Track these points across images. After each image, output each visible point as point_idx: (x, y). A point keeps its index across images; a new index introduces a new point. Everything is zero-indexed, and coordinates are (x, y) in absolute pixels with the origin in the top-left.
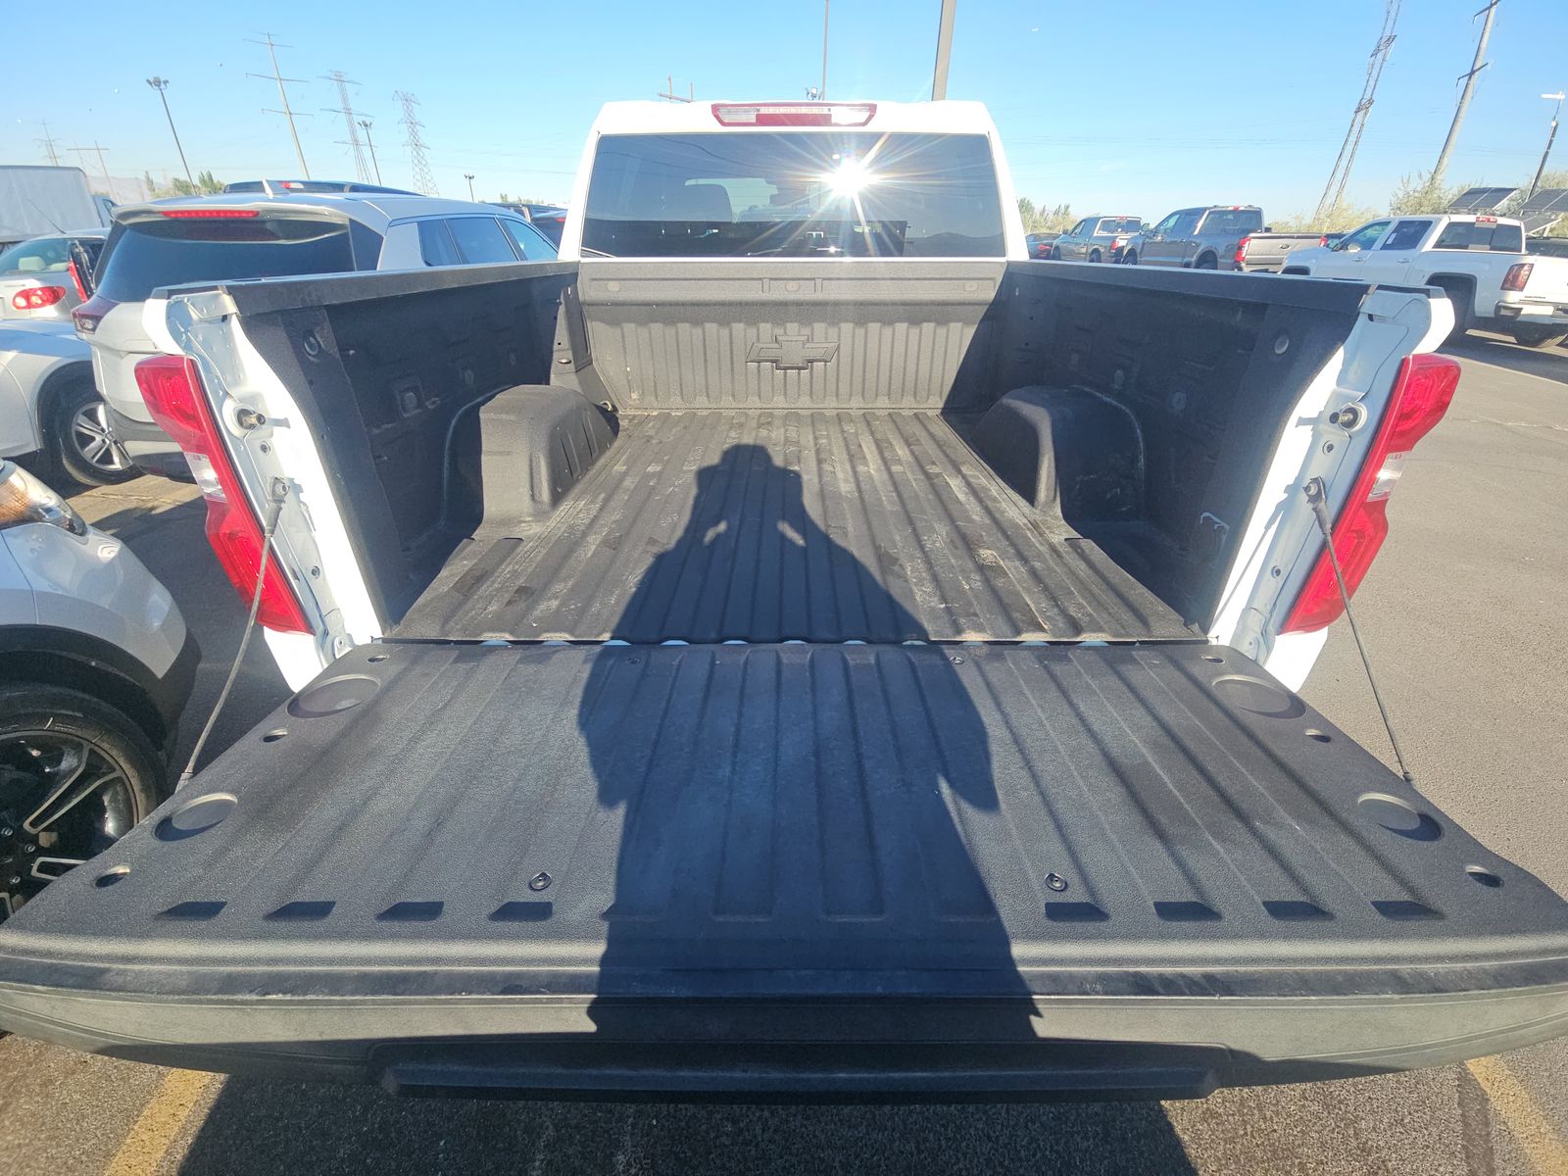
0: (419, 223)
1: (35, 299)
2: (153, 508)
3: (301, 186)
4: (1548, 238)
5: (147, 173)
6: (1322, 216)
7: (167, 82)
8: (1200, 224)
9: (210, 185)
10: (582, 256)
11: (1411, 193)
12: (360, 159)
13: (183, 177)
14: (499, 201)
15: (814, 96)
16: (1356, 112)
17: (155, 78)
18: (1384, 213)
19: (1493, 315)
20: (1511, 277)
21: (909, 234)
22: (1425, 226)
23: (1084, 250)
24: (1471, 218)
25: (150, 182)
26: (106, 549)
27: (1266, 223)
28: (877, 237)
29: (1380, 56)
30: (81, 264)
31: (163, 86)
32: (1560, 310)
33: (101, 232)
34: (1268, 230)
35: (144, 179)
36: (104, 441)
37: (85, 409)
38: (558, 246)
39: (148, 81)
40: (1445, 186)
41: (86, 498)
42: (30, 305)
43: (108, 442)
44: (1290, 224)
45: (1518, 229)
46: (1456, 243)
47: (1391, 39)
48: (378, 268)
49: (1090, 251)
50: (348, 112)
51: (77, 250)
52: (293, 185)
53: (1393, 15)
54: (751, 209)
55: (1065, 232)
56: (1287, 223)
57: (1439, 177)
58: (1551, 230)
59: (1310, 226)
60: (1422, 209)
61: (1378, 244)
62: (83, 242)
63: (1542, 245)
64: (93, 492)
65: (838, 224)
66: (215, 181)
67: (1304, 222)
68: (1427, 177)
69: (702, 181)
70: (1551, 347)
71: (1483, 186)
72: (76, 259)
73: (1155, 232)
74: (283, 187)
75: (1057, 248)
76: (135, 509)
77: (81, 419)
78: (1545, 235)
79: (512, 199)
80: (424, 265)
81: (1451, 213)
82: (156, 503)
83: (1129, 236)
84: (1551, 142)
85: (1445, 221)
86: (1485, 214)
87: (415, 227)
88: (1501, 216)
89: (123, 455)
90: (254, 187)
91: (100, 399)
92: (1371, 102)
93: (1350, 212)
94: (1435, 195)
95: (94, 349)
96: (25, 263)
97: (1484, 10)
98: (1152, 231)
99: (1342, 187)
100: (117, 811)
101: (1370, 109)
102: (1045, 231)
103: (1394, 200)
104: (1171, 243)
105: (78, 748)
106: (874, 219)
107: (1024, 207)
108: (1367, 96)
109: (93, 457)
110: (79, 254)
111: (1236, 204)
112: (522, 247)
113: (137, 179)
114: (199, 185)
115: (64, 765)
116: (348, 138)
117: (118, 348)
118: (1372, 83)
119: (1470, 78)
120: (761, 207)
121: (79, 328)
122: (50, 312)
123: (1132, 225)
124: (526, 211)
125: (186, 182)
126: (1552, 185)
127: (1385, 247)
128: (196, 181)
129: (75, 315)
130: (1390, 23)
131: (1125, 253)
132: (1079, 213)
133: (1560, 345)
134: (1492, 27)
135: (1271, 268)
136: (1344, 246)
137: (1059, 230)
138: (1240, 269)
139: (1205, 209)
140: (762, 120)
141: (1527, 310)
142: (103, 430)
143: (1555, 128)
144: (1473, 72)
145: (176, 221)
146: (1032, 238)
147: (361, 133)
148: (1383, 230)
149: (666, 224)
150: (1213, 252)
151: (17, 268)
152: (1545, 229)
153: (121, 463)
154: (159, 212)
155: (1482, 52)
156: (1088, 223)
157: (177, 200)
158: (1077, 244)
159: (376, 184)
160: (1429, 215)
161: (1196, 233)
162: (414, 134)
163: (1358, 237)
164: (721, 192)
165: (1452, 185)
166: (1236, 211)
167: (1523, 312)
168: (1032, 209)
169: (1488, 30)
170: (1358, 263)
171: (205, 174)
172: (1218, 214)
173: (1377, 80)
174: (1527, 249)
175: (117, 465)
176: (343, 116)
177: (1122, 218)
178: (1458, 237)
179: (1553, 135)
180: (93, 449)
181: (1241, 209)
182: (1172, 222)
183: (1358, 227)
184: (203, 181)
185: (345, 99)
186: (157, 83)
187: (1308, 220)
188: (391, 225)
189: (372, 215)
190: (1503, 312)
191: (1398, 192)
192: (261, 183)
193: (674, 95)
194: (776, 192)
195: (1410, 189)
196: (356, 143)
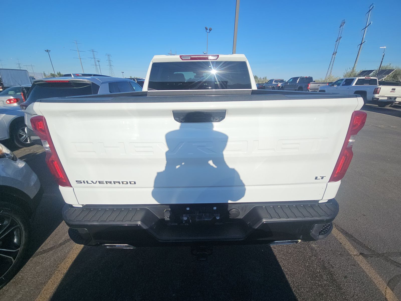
0: (109, 83)
1: (12, 101)
2: (37, 153)
3: (82, 75)
4: (384, 81)
5: (44, 72)
6: (327, 78)
7: (50, 51)
8: (298, 80)
9: (60, 75)
10: (148, 90)
11: (348, 72)
12: (97, 69)
13: (53, 73)
14: (130, 78)
15: (205, 54)
16: (333, 55)
17: (47, 50)
18: (342, 77)
19: (372, 100)
20: (375, 91)
21: (228, 84)
22: (352, 80)
23: (271, 87)
24: (364, 78)
25: (45, 74)
26: (21, 164)
27: (314, 80)
28: (221, 84)
29: (338, 42)
30: (24, 93)
31: (49, 52)
32: (389, 98)
33: (30, 85)
34: (314, 82)
35: (43, 73)
36: (26, 136)
37: (22, 128)
38: (142, 87)
39: (45, 50)
40: (356, 71)
41: (20, 151)
42: (10, 103)
43: (27, 136)
44: (320, 80)
45: (376, 79)
46: (360, 83)
47: (340, 38)
48: (98, 94)
49: (272, 87)
50: (95, 58)
51: (24, 90)
52: (79, 75)
53: (341, 32)
54: (190, 79)
55: (266, 83)
56: (319, 80)
57: (355, 69)
58: (385, 79)
59: (324, 81)
60: (351, 76)
61: (341, 84)
62: (25, 88)
63: (383, 83)
64: (22, 149)
65: (211, 82)
66: (61, 74)
67: (323, 80)
68: (351, 69)
69: (178, 73)
70: (388, 107)
71: (366, 70)
72: (23, 92)
73: (287, 82)
74: (77, 75)
75: (264, 86)
76: (32, 153)
77: (21, 131)
78: (383, 81)
79: (133, 77)
80: (110, 93)
81: (359, 77)
82: (38, 152)
83: (281, 84)
84: (383, 58)
85: (357, 79)
86: (367, 76)
87: (108, 84)
88: (371, 77)
89: (30, 140)
90: (70, 75)
91: (26, 126)
92: (336, 52)
93: (333, 77)
94: (354, 73)
95: (25, 113)
96: (10, 92)
97: (364, 29)
98: (286, 82)
99: (331, 72)
100: (17, 236)
101: (336, 54)
102: (261, 83)
103: (344, 74)
104: (291, 85)
105: (8, 218)
106: (220, 81)
107: (255, 77)
108: (335, 51)
109: (23, 140)
110: (24, 91)
111: (306, 76)
112: (134, 88)
113: (41, 73)
114: (57, 75)
115: (5, 223)
116: (94, 64)
117: (31, 113)
118: (336, 48)
119: (361, 45)
120: (192, 78)
121: (22, 109)
122: (15, 104)
123: (282, 81)
124: (136, 80)
125: (54, 74)
126: (384, 69)
127: (343, 85)
128: (56, 74)
129: (21, 106)
130: (340, 34)
131: (281, 87)
132: (269, 79)
133: (390, 106)
134: (366, 33)
135: (316, 90)
136: (333, 85)
137: (264, 82)
138: (309, 91)
139: (299, 77)
140: (192, 59)
141: (380, 98)
142: (26, 133)
143: (384, 55)
144: (362, 44)
145: (49, 83)
146: (258, 84)
147: (97, 63)
148: (342, 81)
149: (169, 82)
150: (301, 87)
151: (8, 94)
152: (383, 79)
153: (30, 142)
154: (45, 81)
155: (364, 39)
156: (272, 81)
157: (51, 78)
158: (269, 86)
159: (100, 74)
160: (353, 77)
161: (297, 83)
162: (110, 63)
163: (336, 83)
164: (183, 75)
165: (358, 70)
166: (306, 78)
167: (379, 99)
168: (258, 78)
169: (365, 33)
170: (337, 89)
171: (59, 72)
172: (302, 79)
173: (337, 47)
174: (379, 84)
175: (29, 142)
176: (93, 59)
177: (279, 79)
178: (360, 82)
179: (383, 57)
180: (23, 138)
181: (307, 77)
182: (291, 80)
183: (336, 81)
184: (58, 74)
185: (94, 55)
186: (48, 51)
187: (324, 79)
188: (102, 83)
189: (97, 81)
190: (374, 99)
191: (345, 72)
192: (71, 74)
193: (172, 54)
194: (196, 75)
195: (348, 71)
196: (96, 65)
